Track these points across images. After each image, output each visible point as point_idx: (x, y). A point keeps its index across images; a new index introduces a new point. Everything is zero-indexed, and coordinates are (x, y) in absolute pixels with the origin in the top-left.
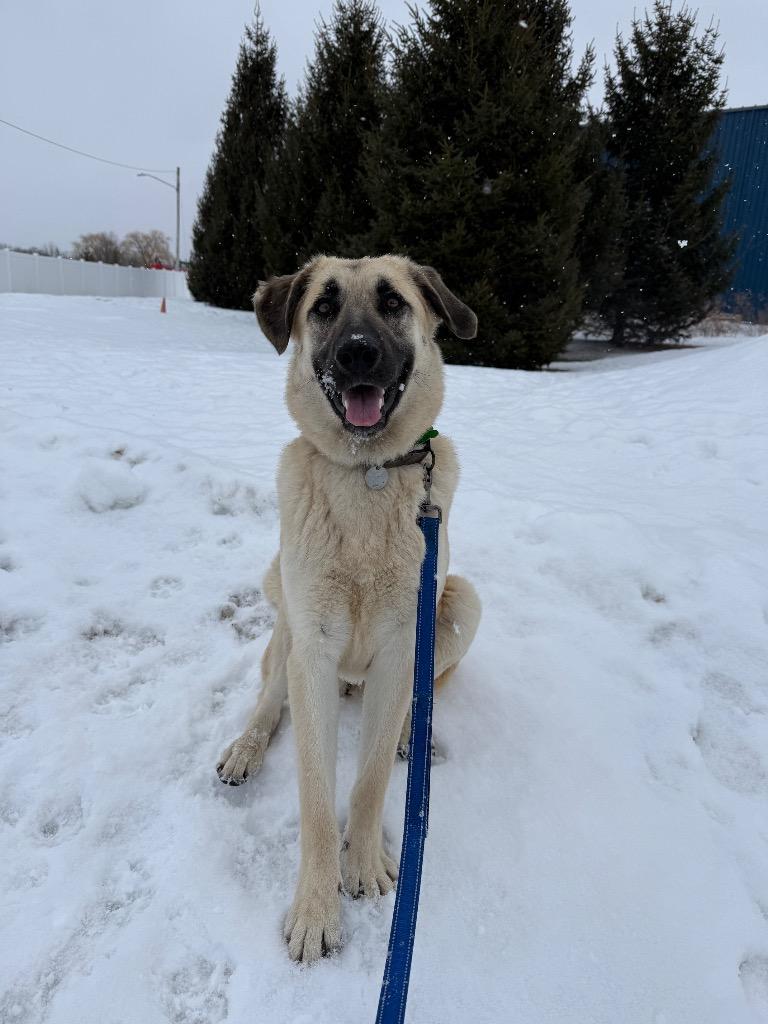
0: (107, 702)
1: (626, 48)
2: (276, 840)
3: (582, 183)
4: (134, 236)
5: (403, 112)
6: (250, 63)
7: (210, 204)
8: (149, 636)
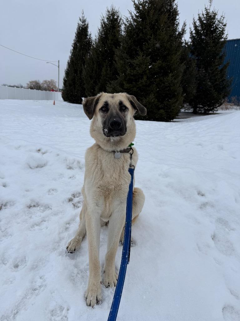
0: (34, 227)
1: (196, 22)
2: (83, 270)
3: (183, 64)
4: (46, 81)
5: (127, 43)
6: (81, 28)
7: (68, 72)
8: (47, 207)
